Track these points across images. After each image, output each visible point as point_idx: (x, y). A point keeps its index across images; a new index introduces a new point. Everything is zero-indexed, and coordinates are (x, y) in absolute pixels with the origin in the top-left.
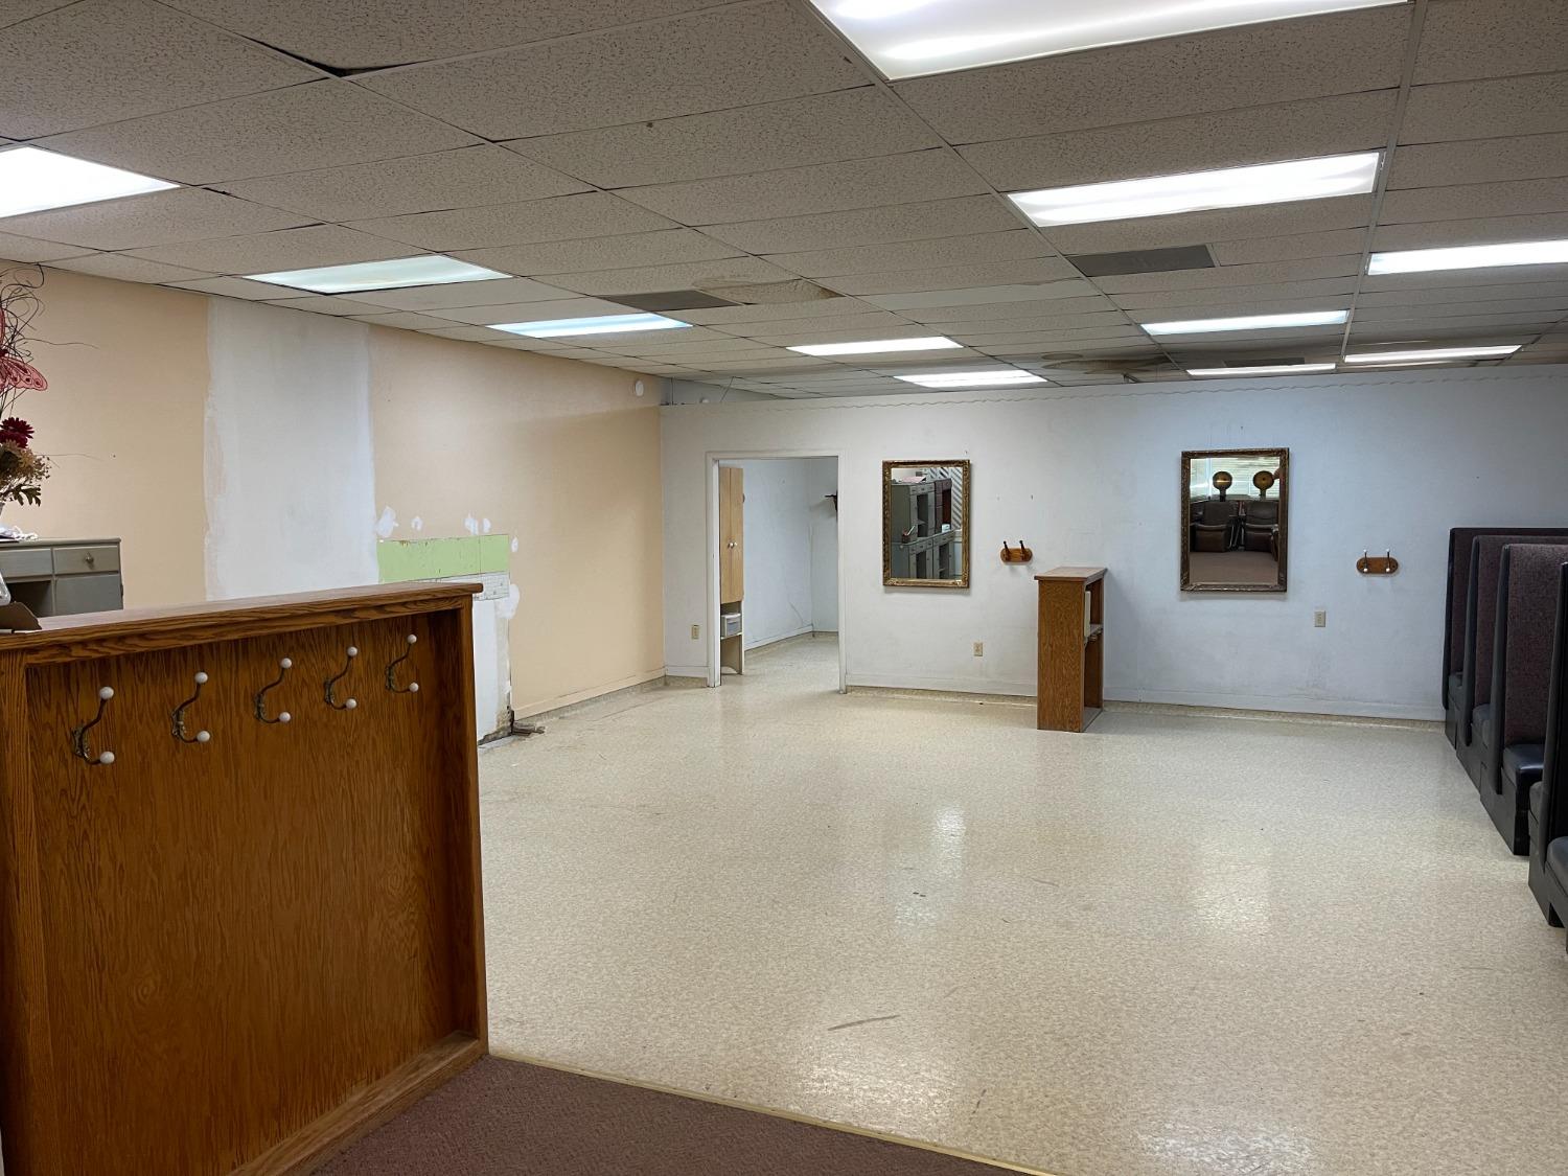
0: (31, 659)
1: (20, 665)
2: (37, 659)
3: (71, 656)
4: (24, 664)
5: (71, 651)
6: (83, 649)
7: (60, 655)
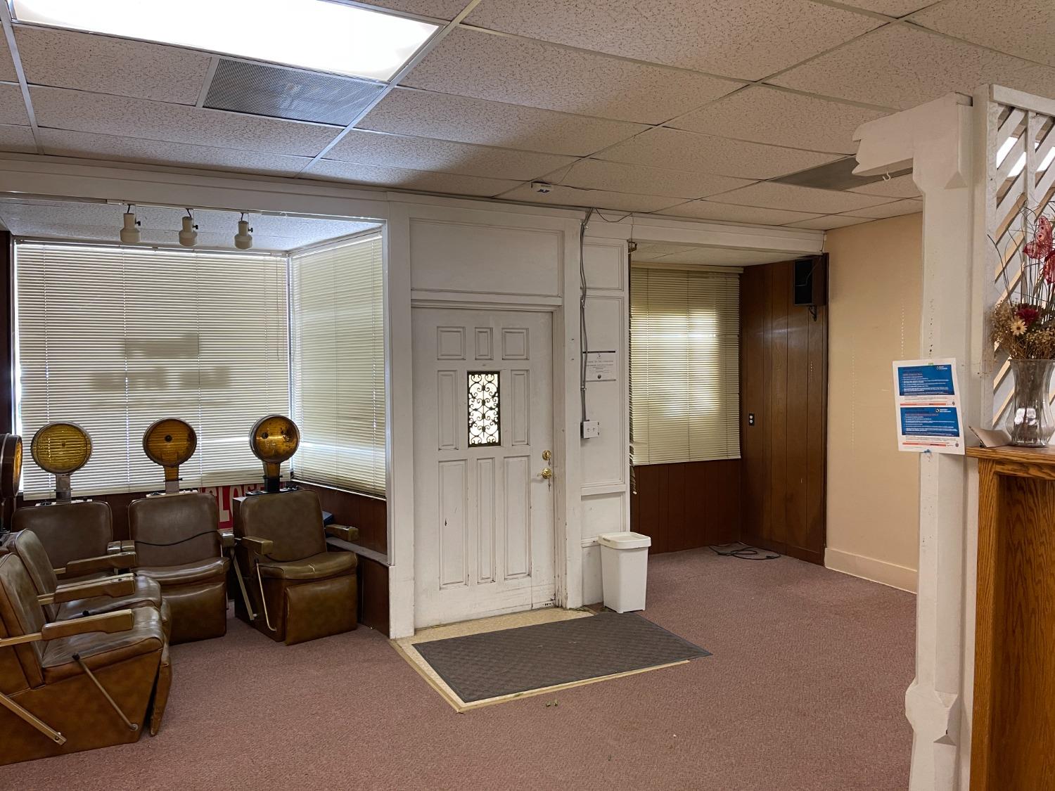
0: (999, 468)
1: (991, 471)
2: (1003, 469)
3: (1028, 474)
4: (993, 470)
5: (1029, 469)
6: (1039, 471)
7: (1020, 470)
